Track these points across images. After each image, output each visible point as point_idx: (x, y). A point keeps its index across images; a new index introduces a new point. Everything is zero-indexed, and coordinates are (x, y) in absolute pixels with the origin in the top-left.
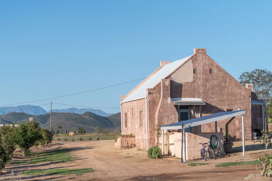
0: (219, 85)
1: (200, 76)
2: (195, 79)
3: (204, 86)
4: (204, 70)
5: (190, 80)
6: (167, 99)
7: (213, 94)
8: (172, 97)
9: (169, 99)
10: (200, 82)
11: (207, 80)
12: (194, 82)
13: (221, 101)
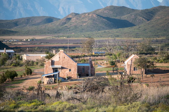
0: (67, 62)
1: (61, 59)
2: (60, 60)
3: (62, 62)
4: (62, 57)
5: (58, 60)
6: (50, 66)
7: (65, 64)
8: (52, 65)
9: (51, 66)
10: (61, 61)
11: (63, 60)
12: (59, 61)
13: (68, 66)
